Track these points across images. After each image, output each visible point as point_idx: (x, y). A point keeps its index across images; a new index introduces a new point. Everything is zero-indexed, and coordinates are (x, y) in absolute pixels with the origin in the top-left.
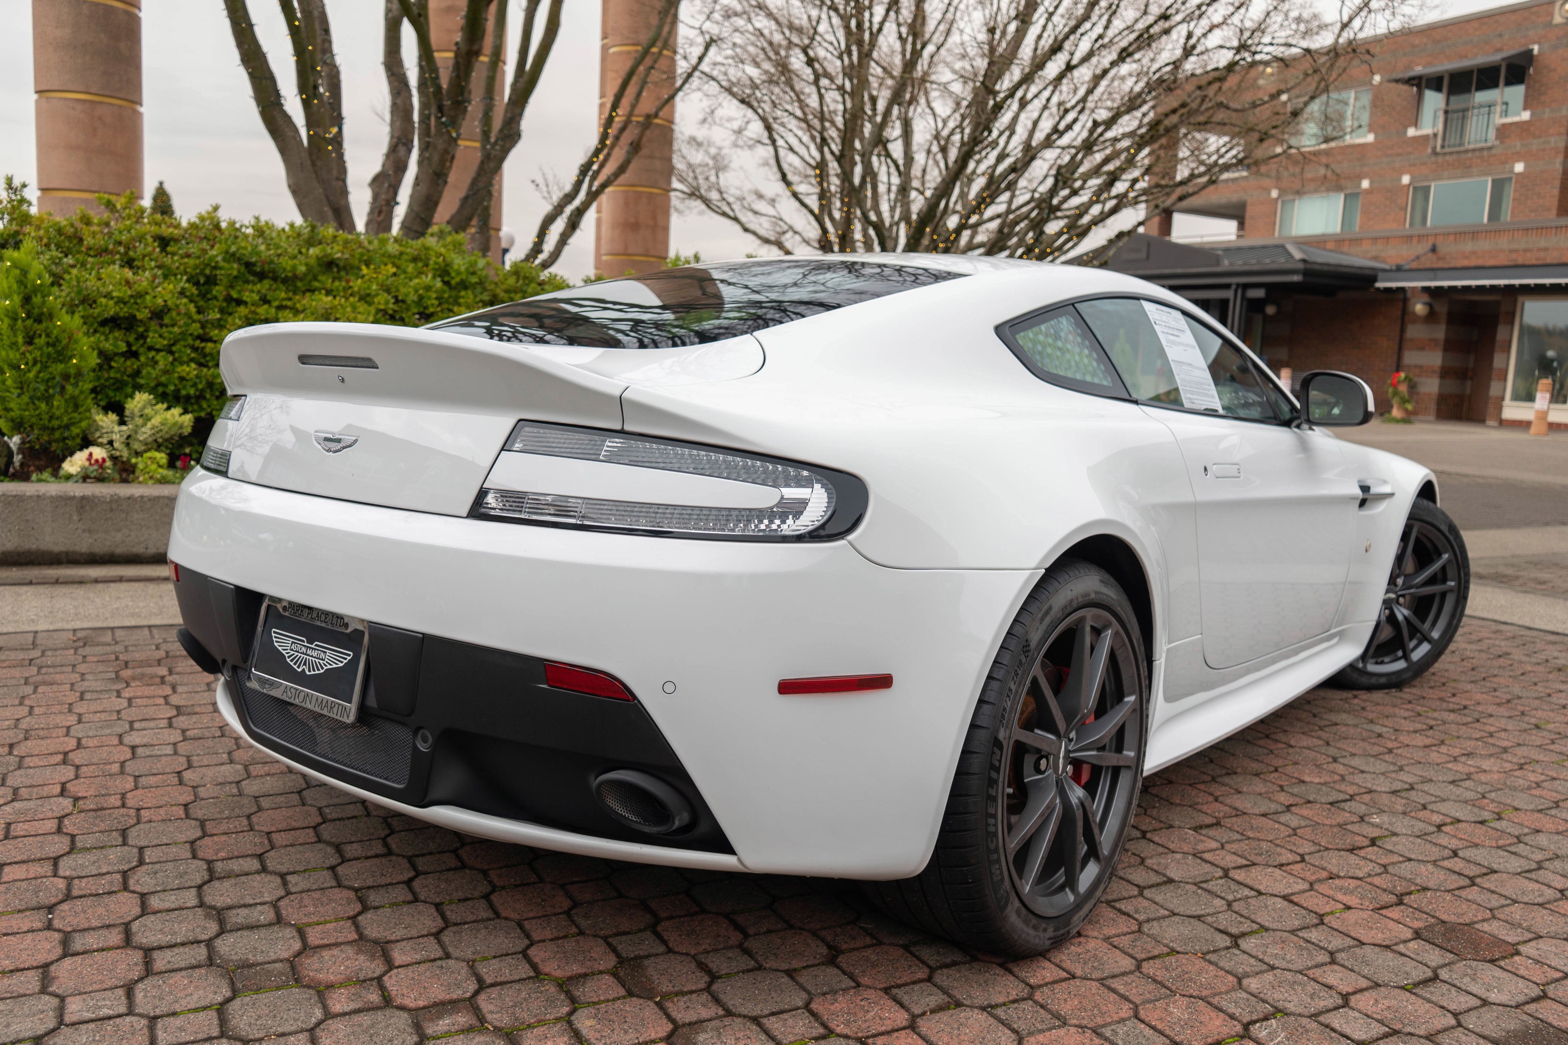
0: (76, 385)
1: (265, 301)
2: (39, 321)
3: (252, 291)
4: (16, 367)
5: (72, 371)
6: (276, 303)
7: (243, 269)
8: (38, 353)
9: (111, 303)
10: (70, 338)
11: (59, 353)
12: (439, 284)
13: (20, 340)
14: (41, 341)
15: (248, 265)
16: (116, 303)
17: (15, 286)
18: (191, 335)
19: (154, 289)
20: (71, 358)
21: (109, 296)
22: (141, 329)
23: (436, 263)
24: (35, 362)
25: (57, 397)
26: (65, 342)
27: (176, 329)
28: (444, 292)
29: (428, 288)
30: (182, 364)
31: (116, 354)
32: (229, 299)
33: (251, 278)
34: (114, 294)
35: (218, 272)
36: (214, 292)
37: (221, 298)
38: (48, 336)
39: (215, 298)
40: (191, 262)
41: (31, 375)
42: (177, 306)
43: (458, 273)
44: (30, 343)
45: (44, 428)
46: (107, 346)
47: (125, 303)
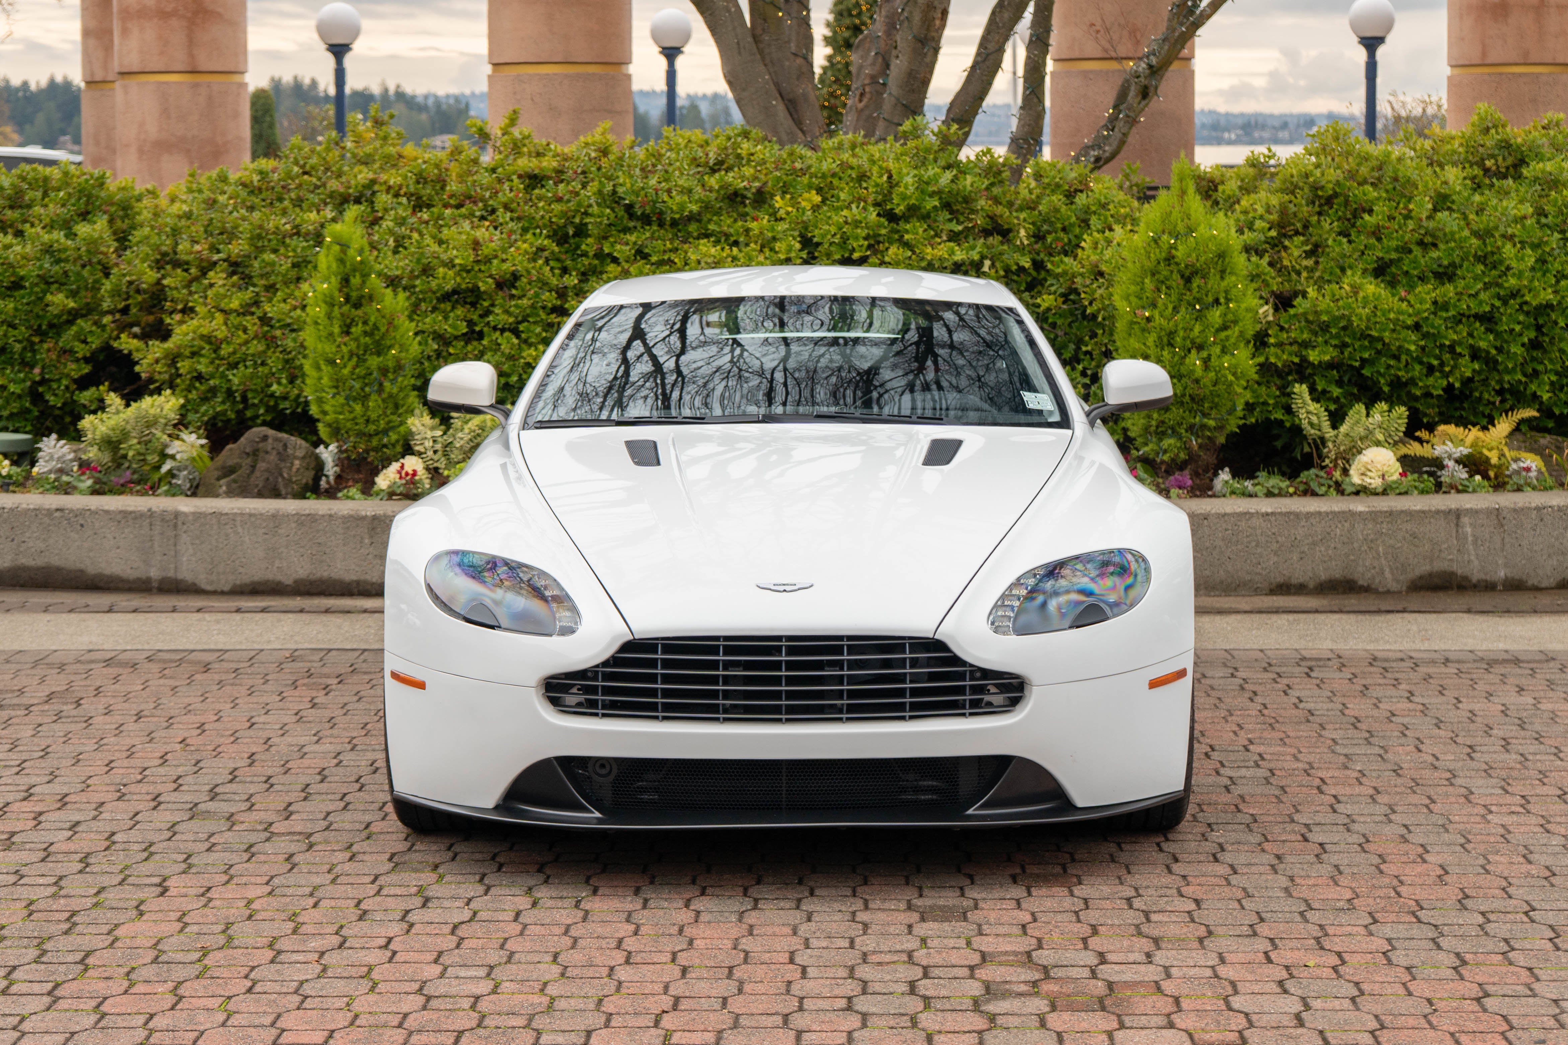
0: (393, 381)
1: (641, 254)
2: (357, 306)
3: (627, 244)
4: (332, 362)
5: (391, 364)
6: (654, 259)
7: (621, 213)
8: (353, 345)
9: (451, 273)
10: (390, 324)
11: (378, 343)
12: (872, 215)
13: (336, 330)
14: (357, 330)
15: (629, 208)
16: (458, 274)
17: (334, 265)
18: (544, 308)
19: (504, 250)
20: (390, 347)
21: (451, 265)
22: (486, 304)
23: (877, 185)
24: (351, 354)
25: (374, 397)
26: (383, 329)
27: (525, 302)
28: (880, 226)
29: (857, 224)
30: (530, 345)
31: (456, 338)
32: (600, 255)
33: (631, 224)
34: (457, 261)
35: (588, 220)
36: (583, 247)
37: (591, 254)
38: (365, 323)
39: (585, 254)
40: (557, 207)
41: (346, 371)
42: (528, 272)
43: (904, 198)
44: (348, 333)
45: (361, 434)
46: (446, 328)
47: (468, 272)
